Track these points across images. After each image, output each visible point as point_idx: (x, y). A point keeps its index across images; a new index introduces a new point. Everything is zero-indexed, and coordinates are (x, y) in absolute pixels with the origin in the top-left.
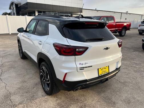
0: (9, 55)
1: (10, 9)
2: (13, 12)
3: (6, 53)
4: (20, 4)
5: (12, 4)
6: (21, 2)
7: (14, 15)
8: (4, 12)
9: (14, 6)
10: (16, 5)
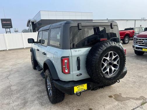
0: (18, 64)
1: (28, 26)
2: (30, 28)
3: (17, 62)
4: (36, 21)
5: (29, 21)
6: (36, 20)
7: (31, 32)
8: (24, 29)
9: (31, 23)
10: (33, 23)
